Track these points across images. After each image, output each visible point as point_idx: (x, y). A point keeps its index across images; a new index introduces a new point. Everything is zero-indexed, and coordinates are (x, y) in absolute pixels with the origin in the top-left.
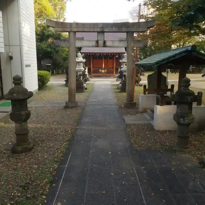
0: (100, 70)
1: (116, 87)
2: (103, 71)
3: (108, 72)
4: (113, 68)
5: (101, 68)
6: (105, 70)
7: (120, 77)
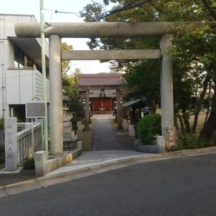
0: (100, 109)
1: (112, 120)
2: (102, 109)
3: (106, 110)
4: (110, 106)
5: (101, 107)
6: (103, 108)
7: (115, 113)
